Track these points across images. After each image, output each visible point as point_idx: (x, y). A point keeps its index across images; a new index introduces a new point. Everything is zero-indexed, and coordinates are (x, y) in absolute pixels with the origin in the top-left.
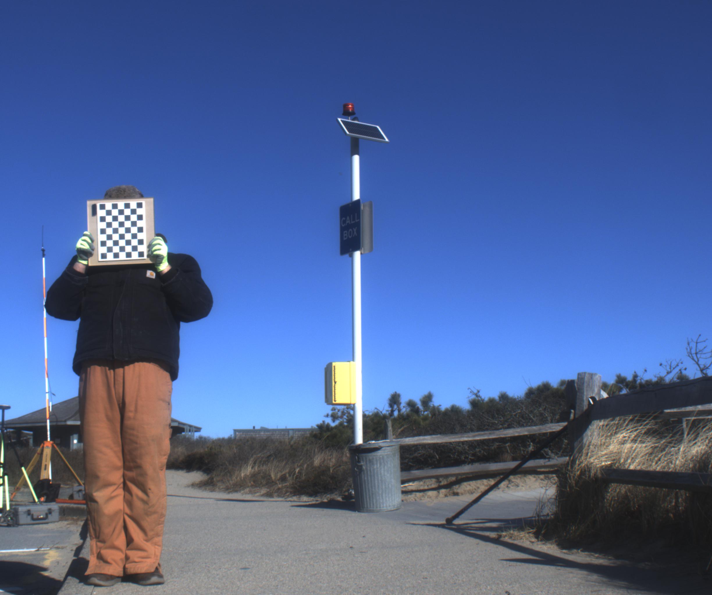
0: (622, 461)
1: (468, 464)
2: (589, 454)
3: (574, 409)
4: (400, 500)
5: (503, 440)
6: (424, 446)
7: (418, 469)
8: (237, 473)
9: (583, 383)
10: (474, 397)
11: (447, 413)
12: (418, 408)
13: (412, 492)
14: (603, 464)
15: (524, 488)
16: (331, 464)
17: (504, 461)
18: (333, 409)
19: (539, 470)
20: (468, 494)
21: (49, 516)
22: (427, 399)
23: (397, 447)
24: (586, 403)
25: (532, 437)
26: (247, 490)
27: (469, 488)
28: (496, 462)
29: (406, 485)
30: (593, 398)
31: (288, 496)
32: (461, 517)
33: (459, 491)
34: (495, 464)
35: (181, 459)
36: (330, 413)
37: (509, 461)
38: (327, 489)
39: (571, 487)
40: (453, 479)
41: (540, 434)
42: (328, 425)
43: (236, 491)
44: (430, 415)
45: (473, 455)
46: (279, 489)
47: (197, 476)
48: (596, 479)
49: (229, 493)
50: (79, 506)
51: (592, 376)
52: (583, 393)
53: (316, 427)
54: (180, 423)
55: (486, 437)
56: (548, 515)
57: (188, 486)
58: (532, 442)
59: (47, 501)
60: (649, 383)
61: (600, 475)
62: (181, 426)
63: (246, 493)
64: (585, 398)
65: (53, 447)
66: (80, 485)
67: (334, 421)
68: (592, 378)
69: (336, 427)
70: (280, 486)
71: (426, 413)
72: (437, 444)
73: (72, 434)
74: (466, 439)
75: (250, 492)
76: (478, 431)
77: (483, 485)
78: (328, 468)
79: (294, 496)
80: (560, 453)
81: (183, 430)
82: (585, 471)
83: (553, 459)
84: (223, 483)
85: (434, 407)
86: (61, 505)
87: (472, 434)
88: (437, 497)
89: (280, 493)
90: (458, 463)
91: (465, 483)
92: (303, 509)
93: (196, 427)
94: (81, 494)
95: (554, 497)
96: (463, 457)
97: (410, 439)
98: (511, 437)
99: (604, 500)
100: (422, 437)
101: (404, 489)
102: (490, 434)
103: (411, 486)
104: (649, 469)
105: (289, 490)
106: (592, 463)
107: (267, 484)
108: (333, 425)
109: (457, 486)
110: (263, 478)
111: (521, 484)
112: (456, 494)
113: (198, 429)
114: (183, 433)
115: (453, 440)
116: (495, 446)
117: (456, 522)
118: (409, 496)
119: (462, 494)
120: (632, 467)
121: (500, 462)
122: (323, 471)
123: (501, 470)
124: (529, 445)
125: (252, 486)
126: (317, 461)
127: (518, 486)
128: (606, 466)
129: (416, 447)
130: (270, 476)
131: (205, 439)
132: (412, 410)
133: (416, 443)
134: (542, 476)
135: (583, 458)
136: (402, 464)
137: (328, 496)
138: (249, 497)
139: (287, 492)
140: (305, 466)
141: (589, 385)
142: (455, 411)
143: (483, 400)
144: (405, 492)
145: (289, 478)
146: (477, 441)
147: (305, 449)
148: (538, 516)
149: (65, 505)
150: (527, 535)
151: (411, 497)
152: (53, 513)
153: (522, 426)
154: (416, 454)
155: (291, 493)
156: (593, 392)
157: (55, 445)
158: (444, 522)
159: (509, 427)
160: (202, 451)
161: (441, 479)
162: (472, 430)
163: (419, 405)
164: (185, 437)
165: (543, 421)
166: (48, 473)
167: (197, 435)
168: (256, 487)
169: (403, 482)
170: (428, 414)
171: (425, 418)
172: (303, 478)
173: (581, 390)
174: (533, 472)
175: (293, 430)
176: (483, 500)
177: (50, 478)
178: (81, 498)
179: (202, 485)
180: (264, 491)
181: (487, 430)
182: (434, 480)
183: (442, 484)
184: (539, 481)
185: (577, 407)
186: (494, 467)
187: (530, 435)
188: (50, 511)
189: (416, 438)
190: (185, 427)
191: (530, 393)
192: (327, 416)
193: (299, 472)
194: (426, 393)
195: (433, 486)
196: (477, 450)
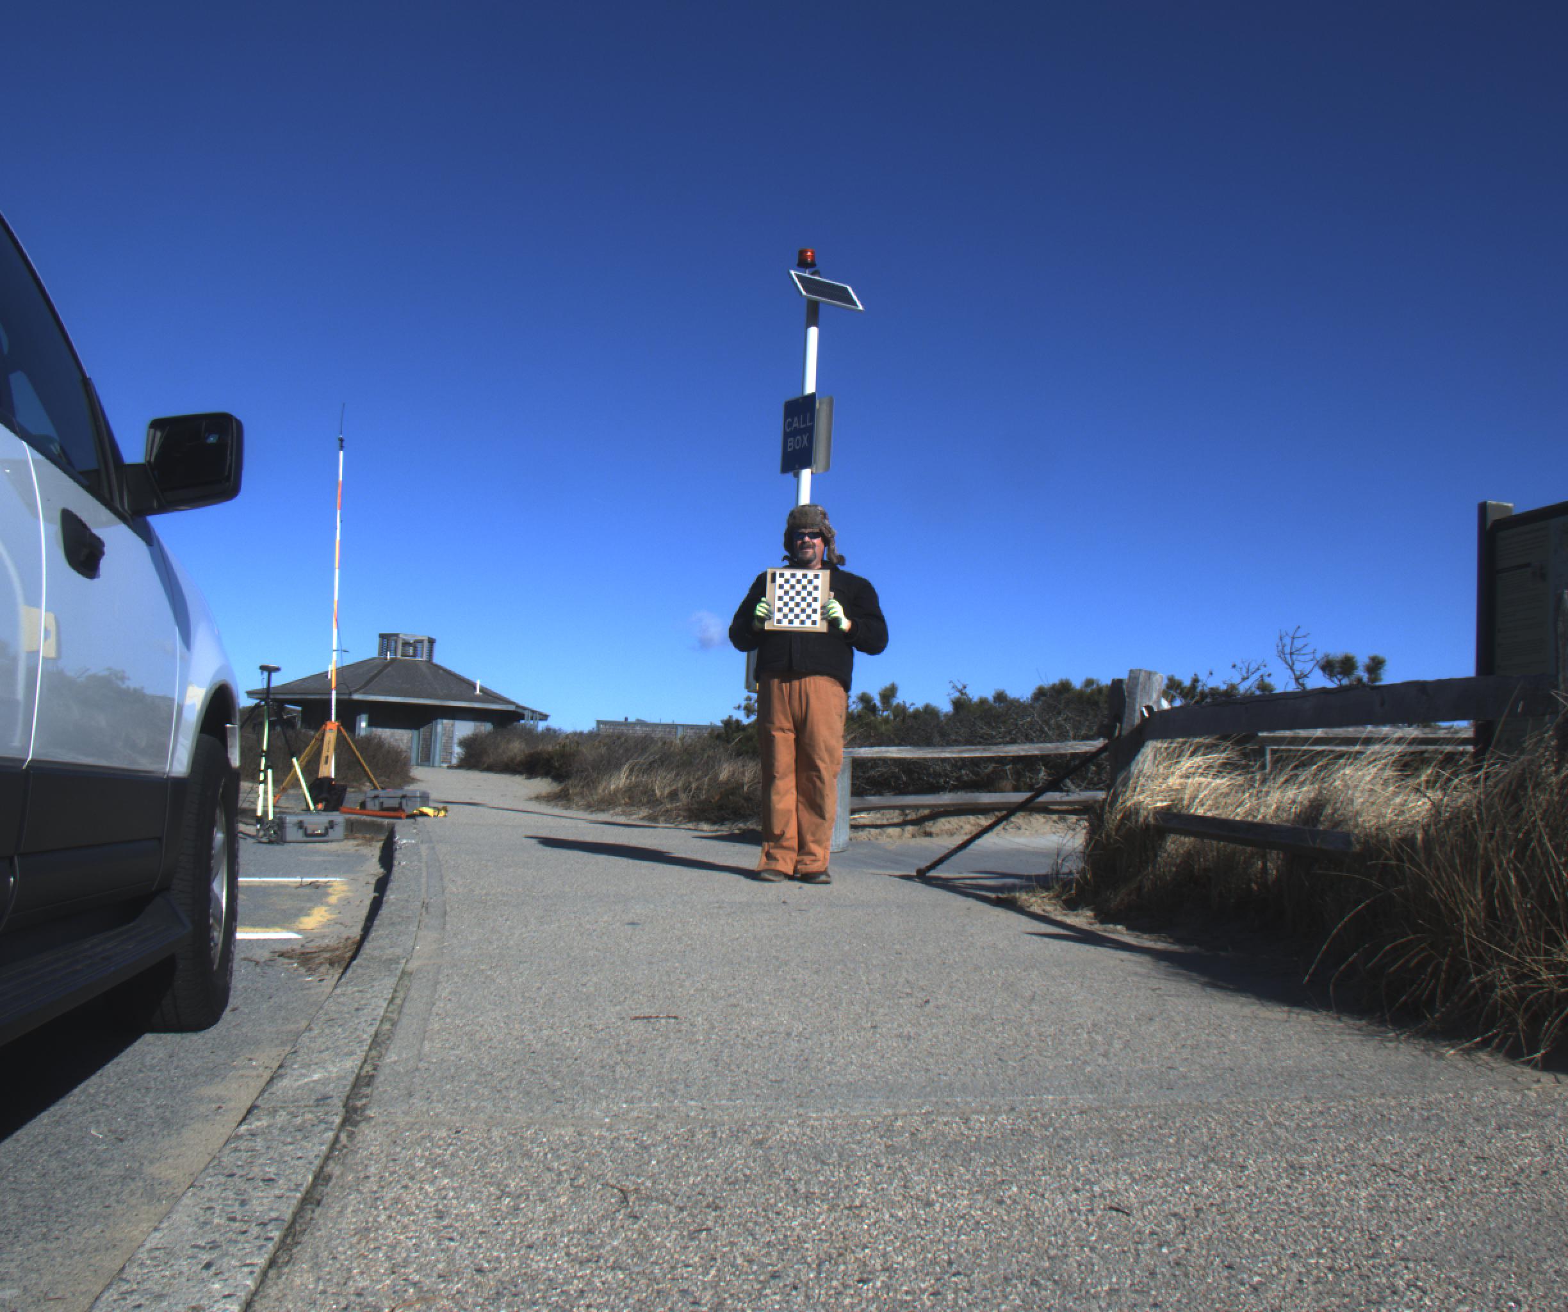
0: (1185, 802)
1: (950, 791)
2: (1138, 789)
3: (1121, 722)
4: (847, 838)
5: (1001, 761)
6: (885, 761)
7: (874, 795)
8: (604, 784)
9: (1136, 685)
10: (957, 694)
11: (916, 715)
12: (875, 705)
13: (863, 827)
14: (1159, 804)
15: (1027, 833)
16: (746, 779)
17: (1001, 791)
18: (748, 699)
19: (1051, 807)
20: (945, 836)
21: (331, 831)
22: (889, 694)
23: (849, 761)
24: (1138, 714)
25: (1045, 759)
26: (619, 810)
27: (948, 826)
28: (990, 791)
29: (856, 816)
30: (1149, 708)
31: (680, 822)
32: (940, 867)
33: (933, 830)
34: (989, 795)
35: (518, 759)
36: (743, 703)
37: (1009, 791)
38: (737, 815)
39: (1108, 836)
40: (927, 812)
41: (1056, 755)
42: (738, 722)
43: (603, 811)
44: (892, 717)
45: (958, 779)
46: (667, 811)
47: (542, 785)
48: (1148, 826)
49: (592, 812)
50: (375, 819)
51: (1150, 675)
52: (1135, 699)
53: (720, 724)
54: (518, 706)
55: (977, 755)
56: (1071, 873)
57: (531, 799)
58: (1045, 765)
59: (326, 810)
60: (1214, 692)
61: (1151, 820)
62: (520, 711)
63: (617, 814)
64: (1137, 707)
65: (339, 731)
66: (375, 788)
67: (748, 716)
68: (1149, 678)
69: (750, 725)
70: (669, 806)
71: (885, 714)
72: (904, 759)
73: (360, 713)
74: (948, 755)
75: (624, 813)
76: (965, 745)
77: (968, 824)
78: (742, 785)
79: (690, 821)
80: (1084, 785)
81: (521, 717)
82: (1131, 813)
83: (1073, 792)
84: (583, 798)
85: (898, 705)
86: (347, 816)
87: (956, 749)
88: (900, 837)
89: (670, 817)
90: (934, 789)
91: (943, 820)
92: (704, 841)
93: (541, 714)
94: (377, 802)
95: (1081, 848)
96: (942, 781)
97: (867, 749)
98: (1014, 757)
99: (1156, 856)
100: (883, 749)
101: (853, 822)
102: (984, 750)
103: (864, 818)
104: (1223, 816)
105: (682, 813)
106: (1140, 803)
107: (648, 802)
108: (746, 721)
109: (931, 823)
110: (644, 793)
111: (1024, 826)
112: (929, 834)
113: (544, 717)
114: (522, 722)
115: (929, 756)
116: (991, 767)
117: (932, 873)
118: (860, 833)
119: (937, 835)
120: (1200, 812)
121: (995, 791)
122: (733, 788)
123: (997, 803)
124: (1039, 771)
125: (626, 804)
126: (723, 776)
127: (1019, 828)
128: (1162, 808)
129: (875, 762)
130: (654, 791)
131: (555, 731)
132: (865, 708)
133: (875, 756)
134: (1055, 817)
135: (1128, 794)
136: (853, 785)
137: (741, 825)
138: (622, 820)
139: (678, 816)
140: (707, 779)
141: (1144, 687)
142: (929, 712)
143: (970, 700)
144: (855, 827)
145: (683, 797)
146: (963, 760)
147: (706, 756)
148: (1058, 873)
149: (353, 817)
150: (1040, 901)
151: (863, 835)
152: (336, 828)
153: (1031, 741)
154: (872, 773)
155: (684, 817)
156: (1150, 699)
157: (342, 729)
158: (914, 873)
159: (1013, 742)
160: (550, 748)
161: (907, 811)
162: (957, 743)
163: (877, 701)
164: (524, 727)
165: (1063, 737)
166: (329, 769)
167: (541, 726)
168: (633, 805)
169: (853, 812)
170: (888, 717)
171: (886, 721)
172: (703, 797)
173: (1132, 694)
174: (1045, 810)
175: (683, 726)
176: (972, 846)
177: (333, 776)
178: (377, 808)
179: (550, 798)
180: (644, 812)
181: (980, 743)
182: (897, 812)
183: (909, 818)
184: (1050, 823)
185: (1125, 720)
186: (986, 798)
187: (1042, 756)
188: (332, 825)
189: (876, 749)
190: (526, 713)
191: (1040, 693)
192: (739, 707)
193: (697, 788)
194: (888, 684)
195: (896, 821)
196: (963, 772)
